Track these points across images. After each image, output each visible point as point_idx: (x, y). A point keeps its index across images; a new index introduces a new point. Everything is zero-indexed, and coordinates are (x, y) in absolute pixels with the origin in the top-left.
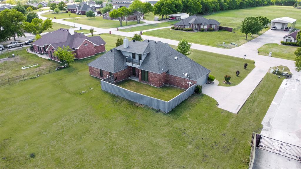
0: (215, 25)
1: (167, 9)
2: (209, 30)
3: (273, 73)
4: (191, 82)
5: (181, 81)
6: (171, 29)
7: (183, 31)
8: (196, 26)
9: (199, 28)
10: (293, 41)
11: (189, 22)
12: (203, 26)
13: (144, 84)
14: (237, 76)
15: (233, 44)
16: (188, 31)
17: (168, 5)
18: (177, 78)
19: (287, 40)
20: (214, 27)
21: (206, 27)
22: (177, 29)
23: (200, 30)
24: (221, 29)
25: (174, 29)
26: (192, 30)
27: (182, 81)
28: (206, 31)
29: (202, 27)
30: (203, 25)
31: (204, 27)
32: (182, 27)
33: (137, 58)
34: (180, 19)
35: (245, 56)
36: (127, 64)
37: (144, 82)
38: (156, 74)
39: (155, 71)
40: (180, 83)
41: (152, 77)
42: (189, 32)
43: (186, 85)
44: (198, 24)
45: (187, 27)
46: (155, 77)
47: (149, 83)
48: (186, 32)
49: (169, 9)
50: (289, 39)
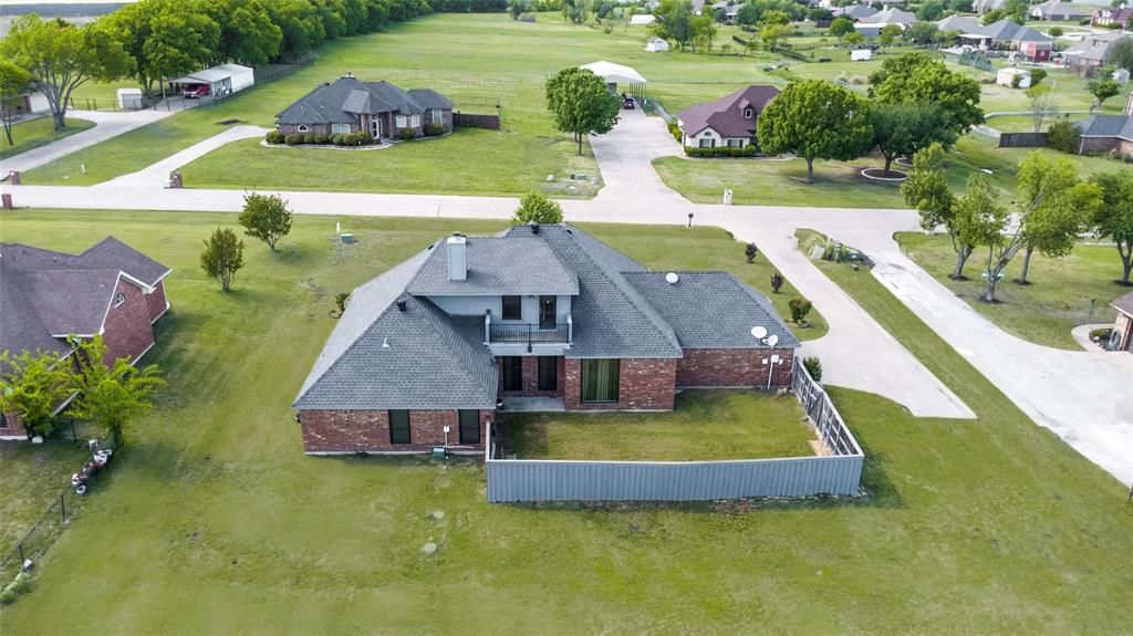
0: (443, 110)
1: (173, 51)
2: (430, 132)
3: (824, 258)
4: (777, 356)
5: (734, 361)
6: (264, 143)
7: (333, 147)
8: (377, 121)
9: (391, 128)
10: (720, 143)
11: (344, 108)
12: (405, 118)
13: (598, 416)
14: (776, 292)
15: (580, 178)
16: (357, 144)
17: (172, 35)
18: (716, 354)
19: (701, 141)
20: (438, 118)
21: (416, 122)
22: (300, 142)
23: (395, 138)
24: (461, 123)
25: (282, 142)
26: (367, 141)
27: (739, 361)
28: (420, 137)
29: (401, 123)
30: (407, 116)
31: (408, 122)
32: (321, 132)
33: (531, 313)
34: (231, 91)
35: (691, 216)
36: (492, 350)
37: (596, 407)
38: (662, 360)
39: (649, 351)
40: (729, 371)
41: (635, 379)
42: (361, 149)
43: (753, 373)
44: (384, 115)
45: (345, 131)
46: (656, 374)
47: (621, 404)
48: (345, 149)
49: (182, 50)
50: (707, 137)
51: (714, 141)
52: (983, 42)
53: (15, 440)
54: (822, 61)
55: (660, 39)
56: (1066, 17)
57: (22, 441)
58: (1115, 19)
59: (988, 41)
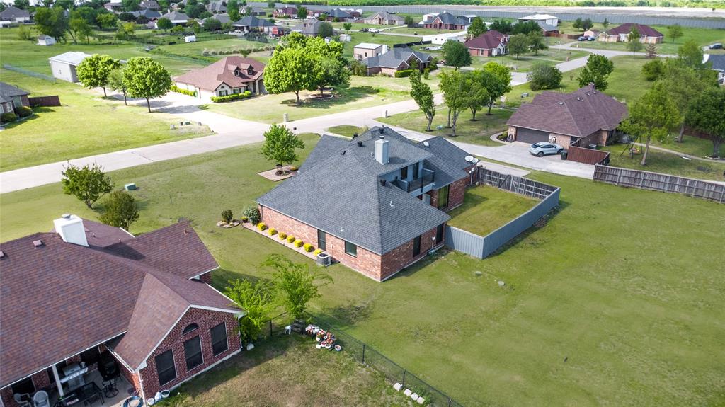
0: (21, 96)
10: (230, 92)
15: (187, 124)
19: (220, 92)
20: (18, 102)
30: (3, 103)
31: (5, 108)
33: (410, 173)
35: (295, 129)
39: (458, 176)
41: (453, 192)
46: (459, 187)
47: (449, 207)
50: (223, 90)
51: (227, 91)
52: (245, 28)
53: (234, 355)
54: (170, 44)
55: (48, 37)
56: (258, 14)
57: (240, 352)
58: (286, 13)
59: (248, 27)
